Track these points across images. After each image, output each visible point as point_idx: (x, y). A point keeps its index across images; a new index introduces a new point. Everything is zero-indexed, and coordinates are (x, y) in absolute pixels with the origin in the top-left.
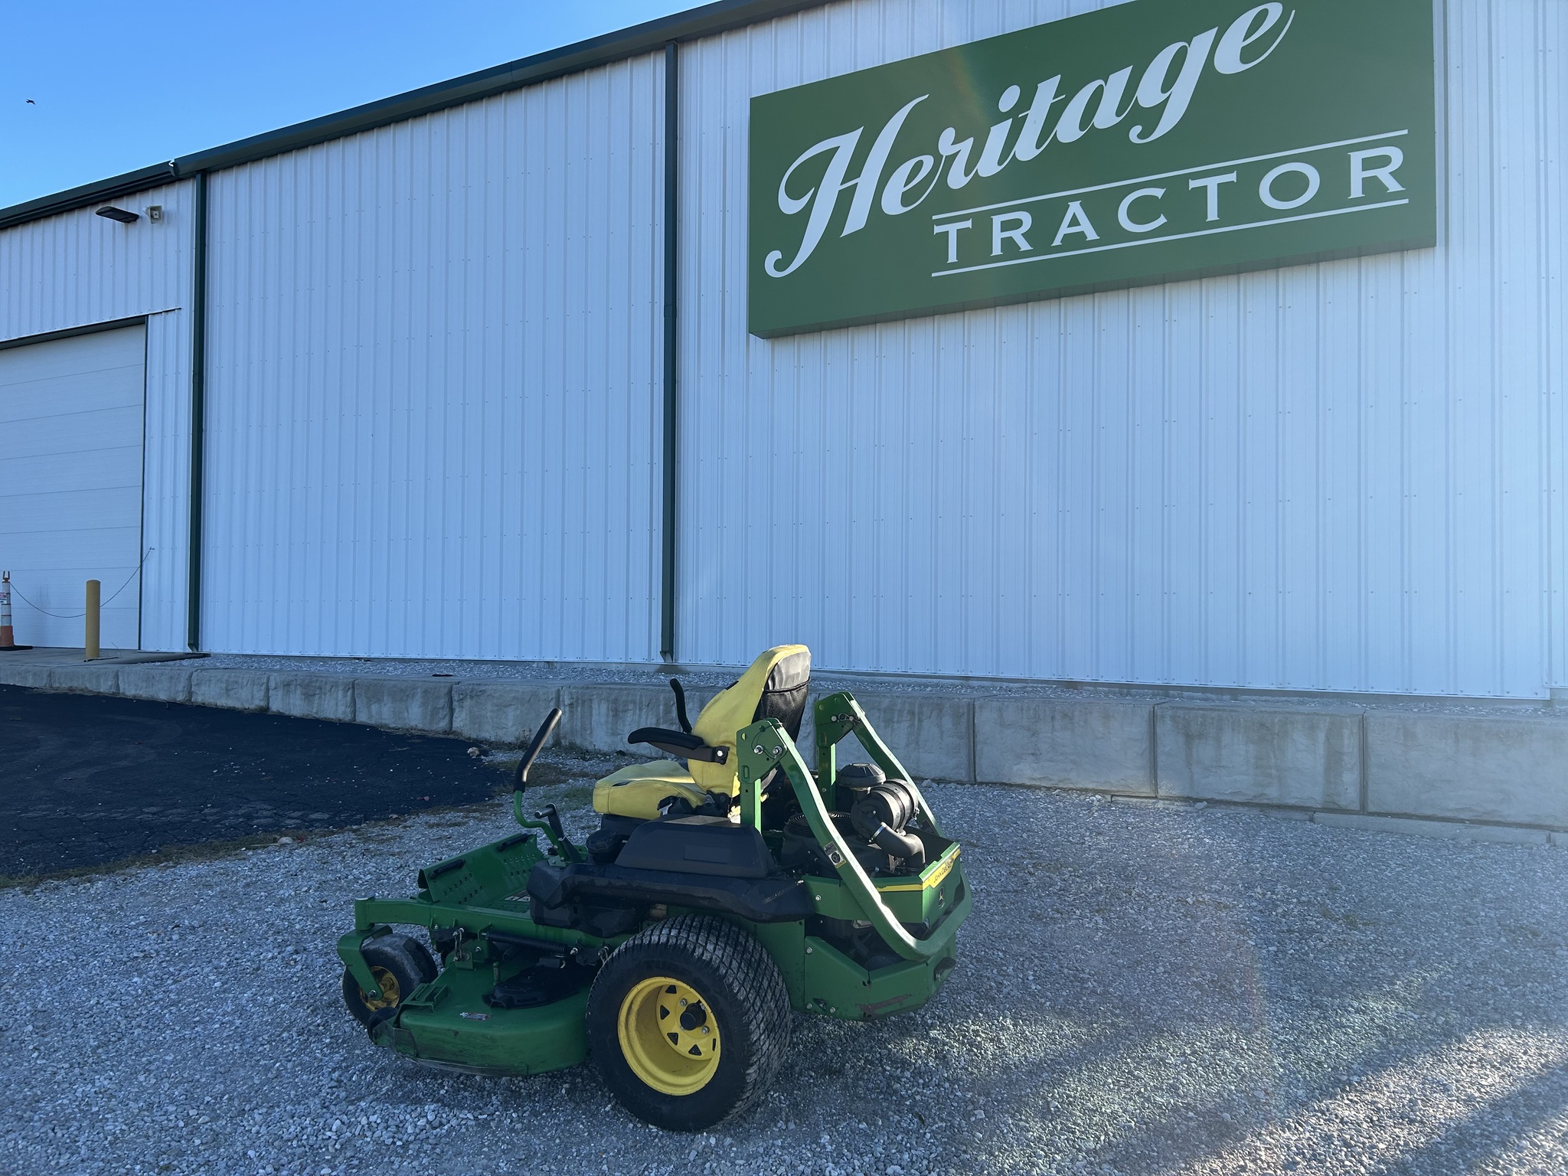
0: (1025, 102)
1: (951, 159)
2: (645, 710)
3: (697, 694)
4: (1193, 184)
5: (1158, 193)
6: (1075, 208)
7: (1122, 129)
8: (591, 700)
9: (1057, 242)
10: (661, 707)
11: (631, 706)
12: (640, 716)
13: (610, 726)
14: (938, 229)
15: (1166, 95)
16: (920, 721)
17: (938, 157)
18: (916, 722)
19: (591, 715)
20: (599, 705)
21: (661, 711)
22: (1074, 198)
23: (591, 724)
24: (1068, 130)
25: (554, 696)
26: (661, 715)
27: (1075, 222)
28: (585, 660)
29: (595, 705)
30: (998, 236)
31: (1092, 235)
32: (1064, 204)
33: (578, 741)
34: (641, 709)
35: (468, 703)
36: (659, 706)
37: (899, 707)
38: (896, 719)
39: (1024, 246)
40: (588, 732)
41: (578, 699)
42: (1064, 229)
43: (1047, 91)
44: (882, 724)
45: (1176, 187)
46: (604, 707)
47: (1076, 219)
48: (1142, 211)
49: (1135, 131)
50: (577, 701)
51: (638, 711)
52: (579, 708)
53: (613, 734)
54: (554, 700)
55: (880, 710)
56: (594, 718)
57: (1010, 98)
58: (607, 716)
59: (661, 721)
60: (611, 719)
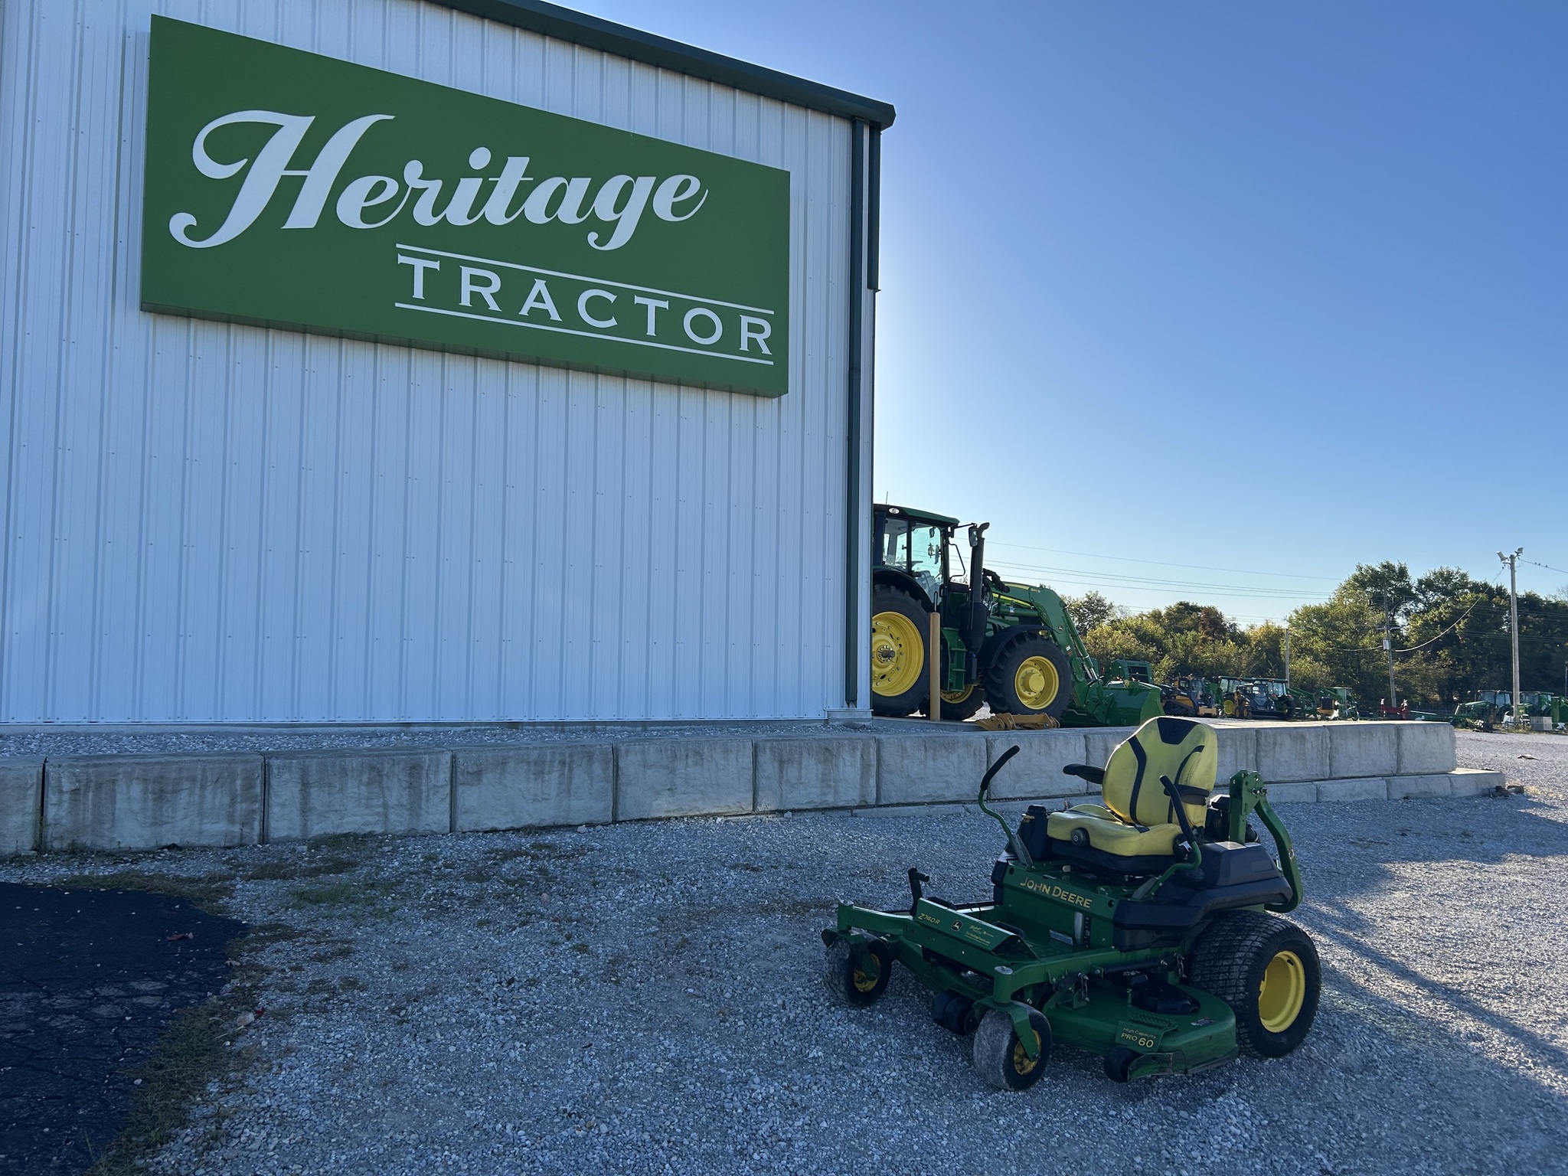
0: (495, 168)
1: (418, 193)
2: (210, 788)
3: (294, 761)
4: (638, 300)
5: (612, 298)
6: (540, 286)
7: (582, 230)
8: (114, 782)
9: (524, 312)
10: (239, 782)
11: (186, 785)
12: (202, 797)
13: (149, 813)
14: (402, 259)
15: (617, 216)
16: (571, 769)
17: (403, 186)
18: (566, 771)
19: (114, 801)
20: (128, 786)
21: (239, 788)
22: (541, 277)
23: (113, 814)
24: (535, 211)
25: (35, 780)
26: (239, 791)
27: (539, 298)
29: (121, 787)
30: (466, 288)
31: (555, 316)
32: (530, 280)
33: (87, 840)
34: (203, 787)
37: (549, 758)
38: (547, 771)
39: (494, 306)
40: (107, 825)
41: (89, 780)
42: (530, 303)
43: (516, 168)
44: (532, 776)
45: (625, 296)
46: (136, 790)
47: (539, 297)
48: (597, 307)
49: (592, 237)
50: (87, 786)
51: (197, 791)
52: (91, 795)
53: (154, 824)
54: (35, 786)
55: (529, 763)
56: (118, 806)
57: (480, 158)
58: (145, 800)
59: (239, 800)
60: (150, 804)
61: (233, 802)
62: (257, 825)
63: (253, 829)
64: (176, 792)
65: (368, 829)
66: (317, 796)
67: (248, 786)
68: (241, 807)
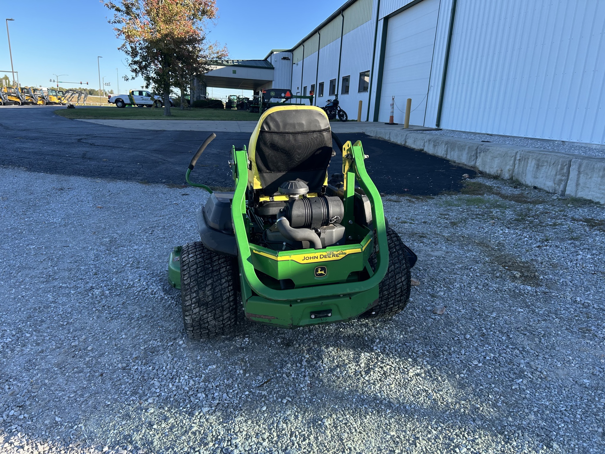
8: (528, 158)
10: (559, 166)
11: (545, 164)
12: (548, 170)
13: (534, 173)
19: (527, 166)
20: (531, 161)
21: (559, 168)
23: (526, 170)
25: (514, 155)
26: (558, 170)
28: (581, 142)
29: (530, 161)
33: (520, 179)
34: (550, 166)
35: (482, 154)
36: (558, 165)
40: (524, 175)
41: (523, 157)
46: (534, 162)
50: (522, 158)
52: (523, 162)
53: (534, 177)
54: (514, 157)
56: (528, 168)
58: (534, 167)
60: (535, 169)
61: (556, 175)
62: (562, 186)
63: (560, 187)
64: (542, 166)
65: (597, 200)
66: (582, 180)
67: (562, 169)
68: (558, 177)
